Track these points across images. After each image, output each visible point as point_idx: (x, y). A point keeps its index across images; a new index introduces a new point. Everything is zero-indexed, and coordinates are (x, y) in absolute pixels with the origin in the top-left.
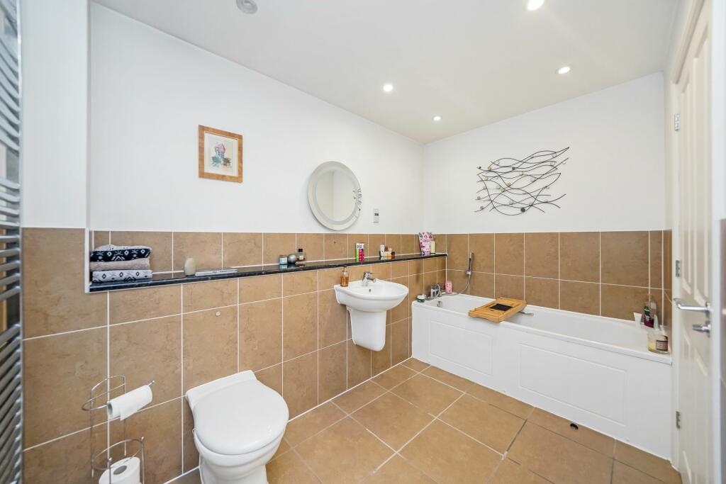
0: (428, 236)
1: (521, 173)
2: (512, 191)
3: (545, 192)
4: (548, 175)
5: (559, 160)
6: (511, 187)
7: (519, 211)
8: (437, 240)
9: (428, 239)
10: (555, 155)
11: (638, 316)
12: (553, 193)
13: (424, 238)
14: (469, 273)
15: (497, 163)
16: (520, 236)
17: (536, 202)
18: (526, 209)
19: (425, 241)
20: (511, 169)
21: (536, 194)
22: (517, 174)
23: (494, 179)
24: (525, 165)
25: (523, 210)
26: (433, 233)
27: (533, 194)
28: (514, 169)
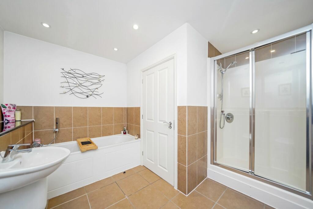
0: (12, 107)
1: (87, 80)
2: (82, 87)
3: (96, 90)
4: (97, 84)
5: (102, 79)
6: (82, 84)
7: (86, 97)
8: (23, 111)
9: (12, 109)
10: (100, 77)
11: (122, 132)
12: (100, 91)
13: (8, 109)
14: (57, 130)
15: (74, 70)
16: (86, 108)
17: (93, 94)
18: (89, 96)
19: (10, 111)
20: (81, 76)
21: (93, 90)
22: (84, 79)
23: (72, 78)
24: (88, 77)
25: (87, 97)
26: (17, 105)
27: (92, 90)
28: (83, 76)
